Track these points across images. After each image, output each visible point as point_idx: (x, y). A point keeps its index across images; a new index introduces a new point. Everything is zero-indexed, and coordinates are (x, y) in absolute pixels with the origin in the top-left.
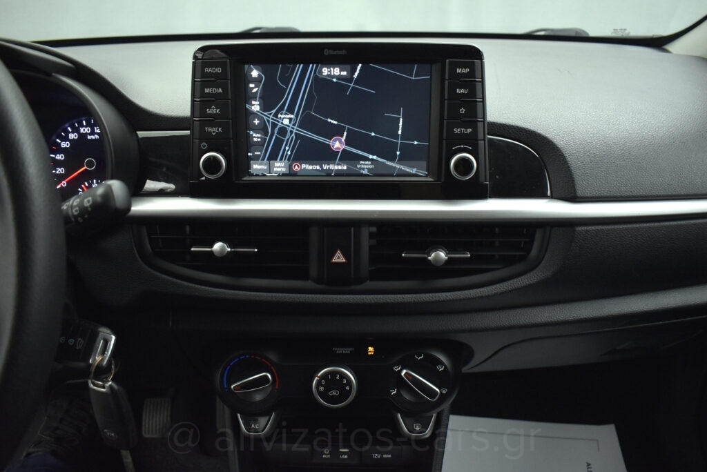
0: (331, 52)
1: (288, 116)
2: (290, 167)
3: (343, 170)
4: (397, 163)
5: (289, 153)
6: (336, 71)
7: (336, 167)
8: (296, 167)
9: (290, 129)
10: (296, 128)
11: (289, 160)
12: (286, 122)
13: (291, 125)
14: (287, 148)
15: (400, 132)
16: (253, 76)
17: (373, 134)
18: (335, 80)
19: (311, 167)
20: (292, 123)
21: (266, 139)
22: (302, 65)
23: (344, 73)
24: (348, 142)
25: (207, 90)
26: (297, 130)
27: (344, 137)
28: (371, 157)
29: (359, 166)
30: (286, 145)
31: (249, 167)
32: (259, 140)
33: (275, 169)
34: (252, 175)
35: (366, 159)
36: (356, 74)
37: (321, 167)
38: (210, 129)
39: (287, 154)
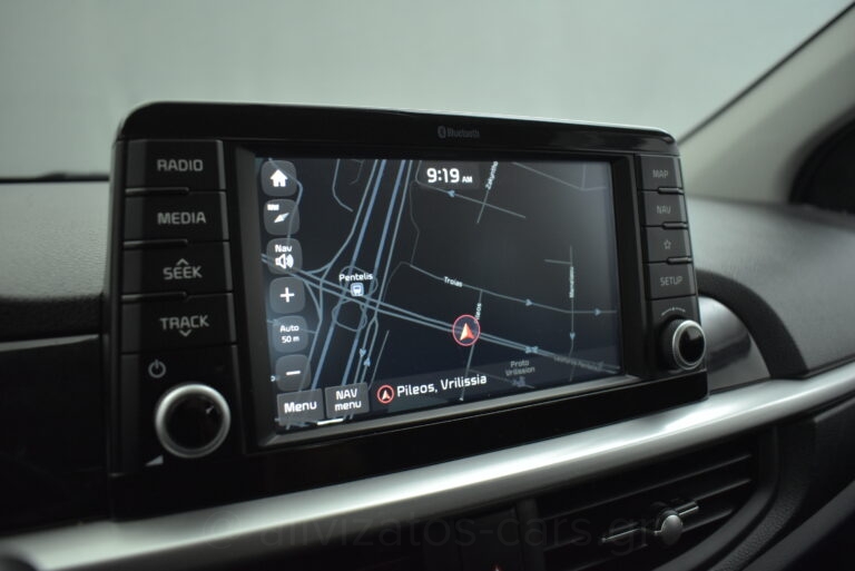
0: (451, 133)
1: (361, 277)
2: (371, 397)
3: (479, 386)
4: (573, 357)
5: (367, 363)
6: (454, 175)
7: (467, 382)
8: (385, 395)
9: (367, 306)
10: (379, 302)
11: (367, 380)
12: (357, 291)
13: (368, 298)
14: (362, 352)
15: (572, 295)
16: (276, 185)
17: (529, 303)
18: (451, 193)
19: (416, 390)
20: (371, 292)
21: (313, 335)
22: (384, 162)
23: (469, 180)
24: (486, 325)
25: (164, 218)
26: (381, 307)
27: (478, 314)
28: (528, 350)
29: (509, 373)
30: (360, 346)
31: (273, 410)
32: (296, 339)
33: (338, 407)
34: (282, 431)
35: (520, 355)
36: (490, 181)
37: (438, 386)
38: (174, 322)
39: (363, 367)
